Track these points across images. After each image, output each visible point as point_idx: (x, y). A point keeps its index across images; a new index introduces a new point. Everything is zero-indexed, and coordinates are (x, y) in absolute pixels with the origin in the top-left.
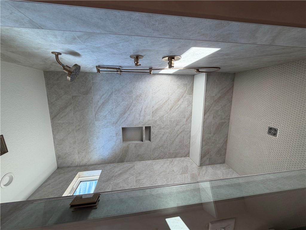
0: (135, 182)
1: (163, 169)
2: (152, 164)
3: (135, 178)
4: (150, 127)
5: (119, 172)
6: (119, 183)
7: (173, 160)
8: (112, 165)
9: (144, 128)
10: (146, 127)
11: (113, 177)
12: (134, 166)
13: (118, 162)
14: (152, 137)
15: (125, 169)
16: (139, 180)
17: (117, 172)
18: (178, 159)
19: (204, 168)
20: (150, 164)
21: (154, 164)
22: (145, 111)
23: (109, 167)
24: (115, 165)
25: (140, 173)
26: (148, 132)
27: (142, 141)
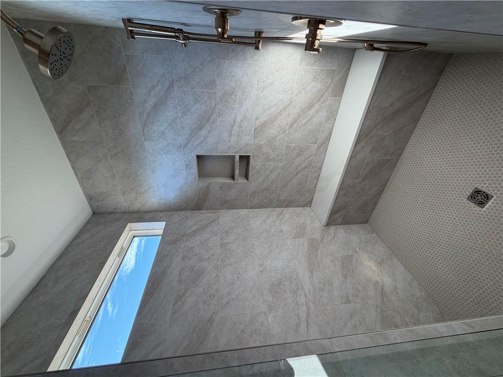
0: (219, 248)
1: (265, 227)
2: (248, 217)
3: (219, 240)
4: (248, 157)
5: (194, 228)
6: (193, 247)
7: (283, 210)
8: (182, 213)
9: (237, 158)
10: (241, 157)
11: (183, 236)
12: (219, 217)
13: (192, 209)
14: (250, 174)
15: (203, 222)
16: (226, 244)
17: (190, 227)
18: (291, 209)
19: (332, 229)
20: (245, 216)
21: (251, 216)
22: (240, 127)
23: (177, 217)
24: (188, 213)
25: (227, 232)
26: (245, 164)
27: (233, 177)
